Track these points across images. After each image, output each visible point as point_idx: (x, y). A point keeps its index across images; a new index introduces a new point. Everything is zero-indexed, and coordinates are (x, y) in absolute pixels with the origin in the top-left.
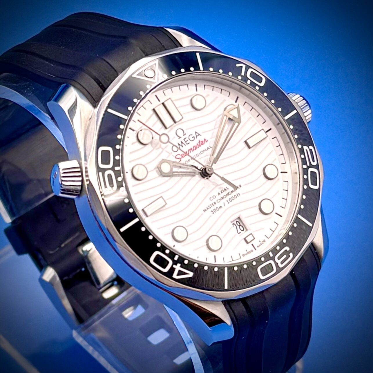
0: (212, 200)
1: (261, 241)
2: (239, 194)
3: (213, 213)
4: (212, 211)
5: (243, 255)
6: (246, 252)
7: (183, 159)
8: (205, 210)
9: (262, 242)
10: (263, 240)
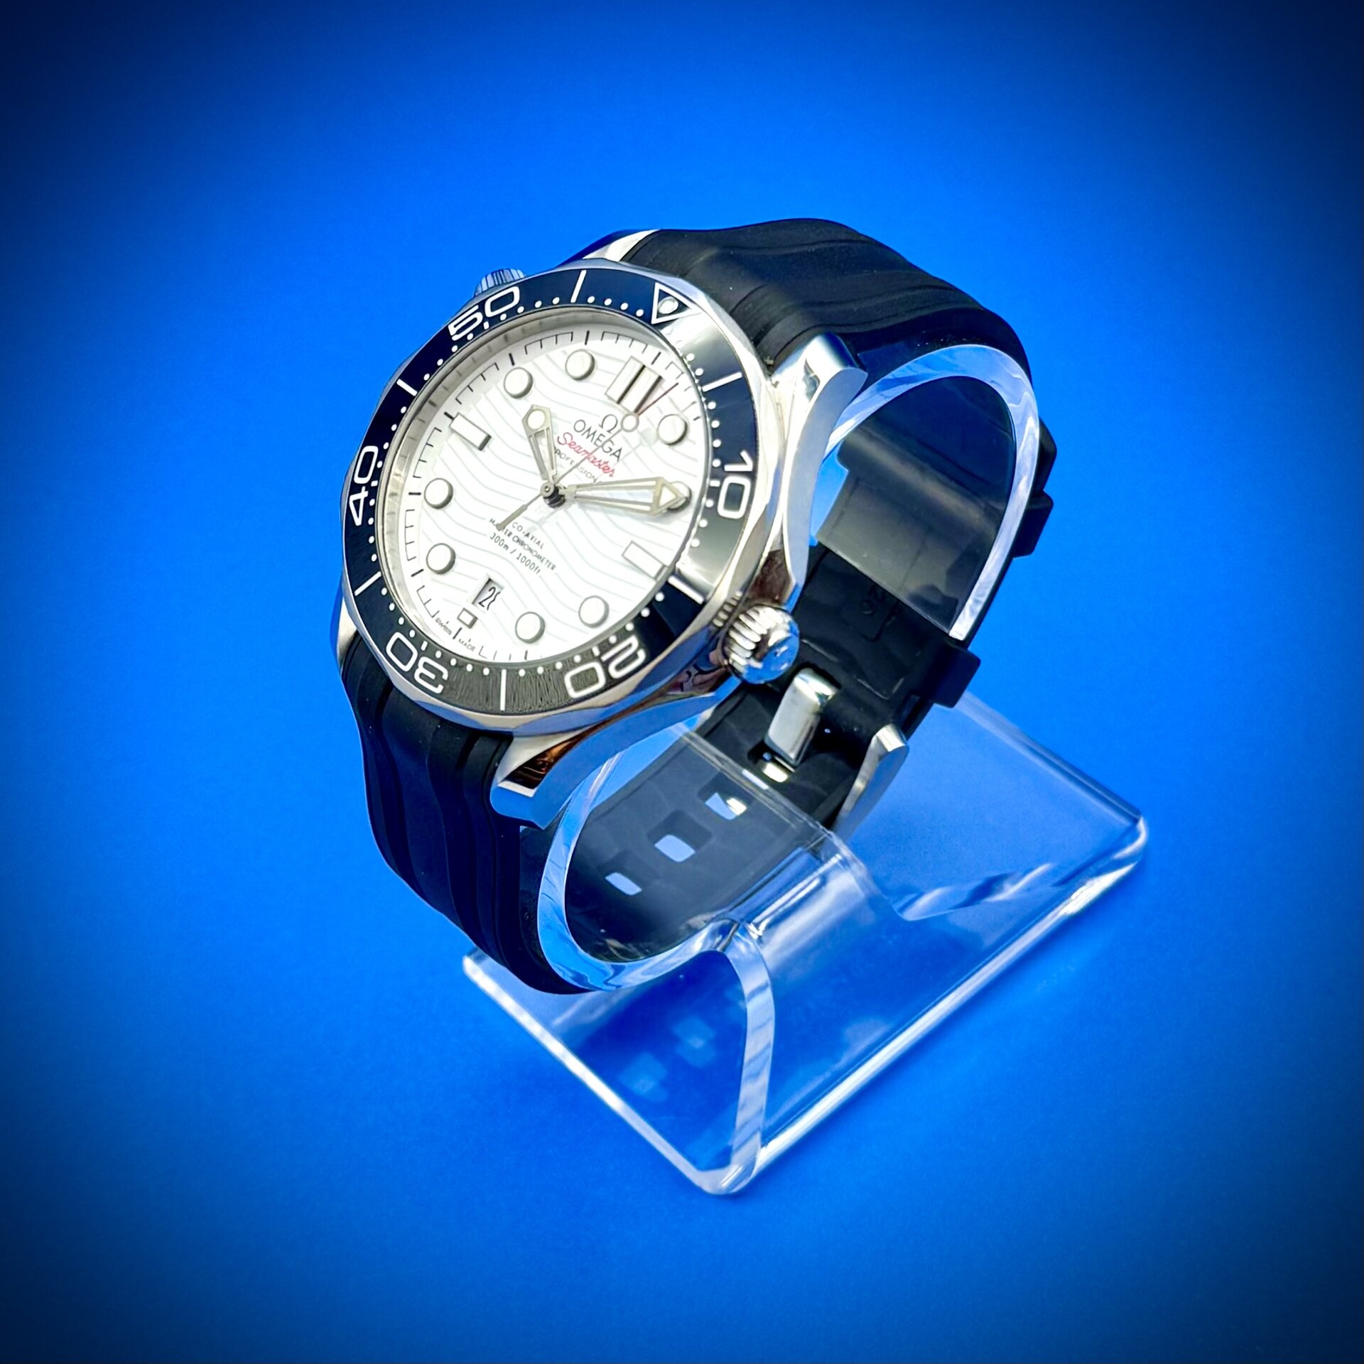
0: (514, 527)
1: (470, 643)
2: (539, 571)
3: (492, 538)
4: (495, 534)
5: (437, 621)
6: (444, 624)
7: (567, 446)
8: (494, 522)
9: (470, 645)
10: (473, 645)
